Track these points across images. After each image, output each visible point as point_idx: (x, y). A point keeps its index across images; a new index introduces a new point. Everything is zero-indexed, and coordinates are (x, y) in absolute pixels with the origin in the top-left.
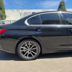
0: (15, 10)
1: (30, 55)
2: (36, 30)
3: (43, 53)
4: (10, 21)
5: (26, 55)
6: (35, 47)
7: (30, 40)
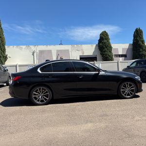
0: (24, 47)
1: (42, 101)
2: (48, 77)
3: (54, 98)
4: (16, 66)
5: (38, 101)
6: (47, 92)
7: (41, 86)
